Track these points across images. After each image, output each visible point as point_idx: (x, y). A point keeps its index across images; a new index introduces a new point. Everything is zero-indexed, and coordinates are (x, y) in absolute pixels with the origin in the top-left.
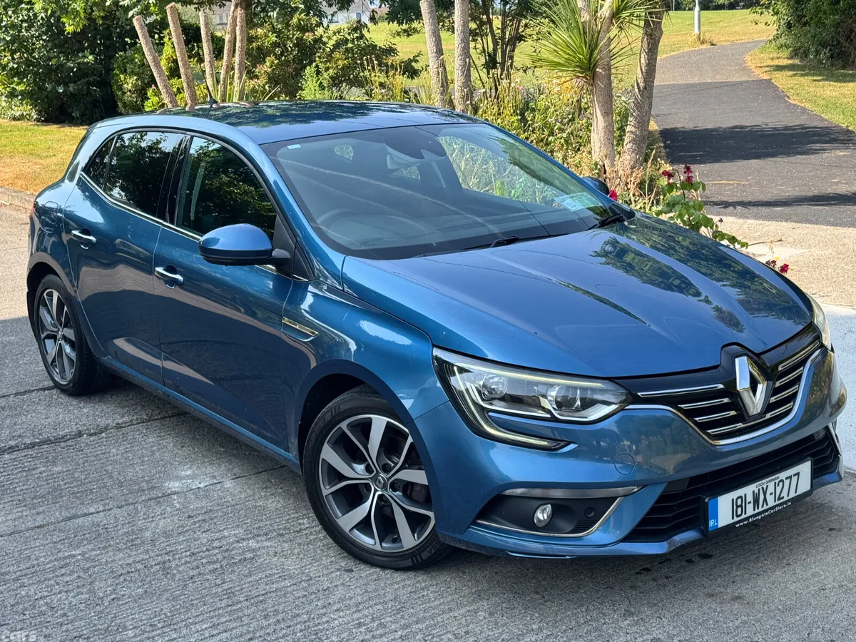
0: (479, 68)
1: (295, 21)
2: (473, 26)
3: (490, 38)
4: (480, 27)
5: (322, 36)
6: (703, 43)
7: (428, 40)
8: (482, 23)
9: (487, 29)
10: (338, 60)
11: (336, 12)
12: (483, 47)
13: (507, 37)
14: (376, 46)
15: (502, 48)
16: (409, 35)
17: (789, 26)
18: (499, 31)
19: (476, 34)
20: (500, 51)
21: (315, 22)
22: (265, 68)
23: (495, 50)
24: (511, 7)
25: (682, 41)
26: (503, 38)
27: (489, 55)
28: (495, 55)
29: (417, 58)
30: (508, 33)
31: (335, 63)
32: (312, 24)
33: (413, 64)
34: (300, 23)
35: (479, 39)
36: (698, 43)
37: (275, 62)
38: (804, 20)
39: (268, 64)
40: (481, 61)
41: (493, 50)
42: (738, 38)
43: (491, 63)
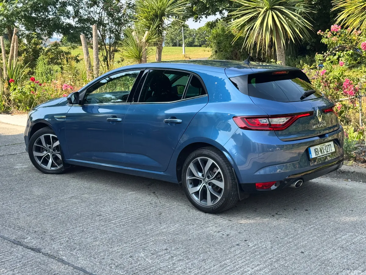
0: (101, 62)
1: (33, 41)
2: (99, 46)
3: (105, 50)
4: (101, 46)
5: (42, 47)
6: (186, 58)
7: (83, 49)
8: (102, 45)
9: (104, 47)
10: (50, 55)
11: (47, 39)
12: (103, 54)
13: (111, 50)
14: (63, 51)
15: (110, 54)
16: (74, 49)
17: (216, 52)
18: (108, 48)
19: (100, 49)
20: (109, 55)
21: (41, 42)
22: (22, 57)
23: (107, 55)
24: (112, 40)
25: (179, 57)
26: (110, 51)
27: (105, 57)
28: (107, 57)
29: (79, 56)
30: (111, 49)
31: (49, 56)
32: (39, 43)
33: (77, 57)
34: (35, 42)
35: (101, 51)
36: (184, 58)
37: (26, 56)
38: (221, 50)
39: (23, 56)
40: (101, 59)
41: (106, 55)
42: (199, 56)
43: (105, 59)
